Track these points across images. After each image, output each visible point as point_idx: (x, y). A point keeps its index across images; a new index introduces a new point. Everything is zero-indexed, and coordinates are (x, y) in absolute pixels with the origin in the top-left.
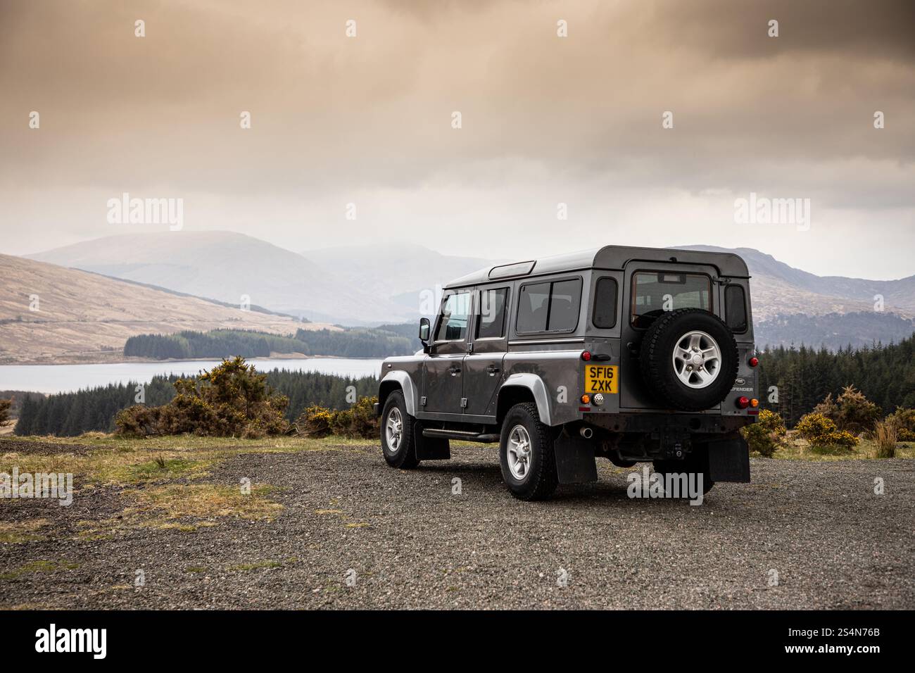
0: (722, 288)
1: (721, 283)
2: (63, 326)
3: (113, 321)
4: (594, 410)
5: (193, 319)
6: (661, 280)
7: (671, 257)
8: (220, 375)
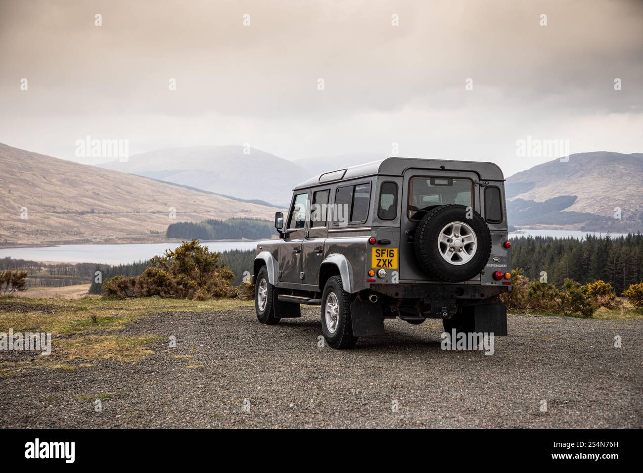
0: (482, 189)
1: (481, 185)
2: (124, 216)
3: (159, 212)
4: (378, 282)
5: (215, 210)
6: (433, 183)
7: (441, 166)
8: (180, 253)
